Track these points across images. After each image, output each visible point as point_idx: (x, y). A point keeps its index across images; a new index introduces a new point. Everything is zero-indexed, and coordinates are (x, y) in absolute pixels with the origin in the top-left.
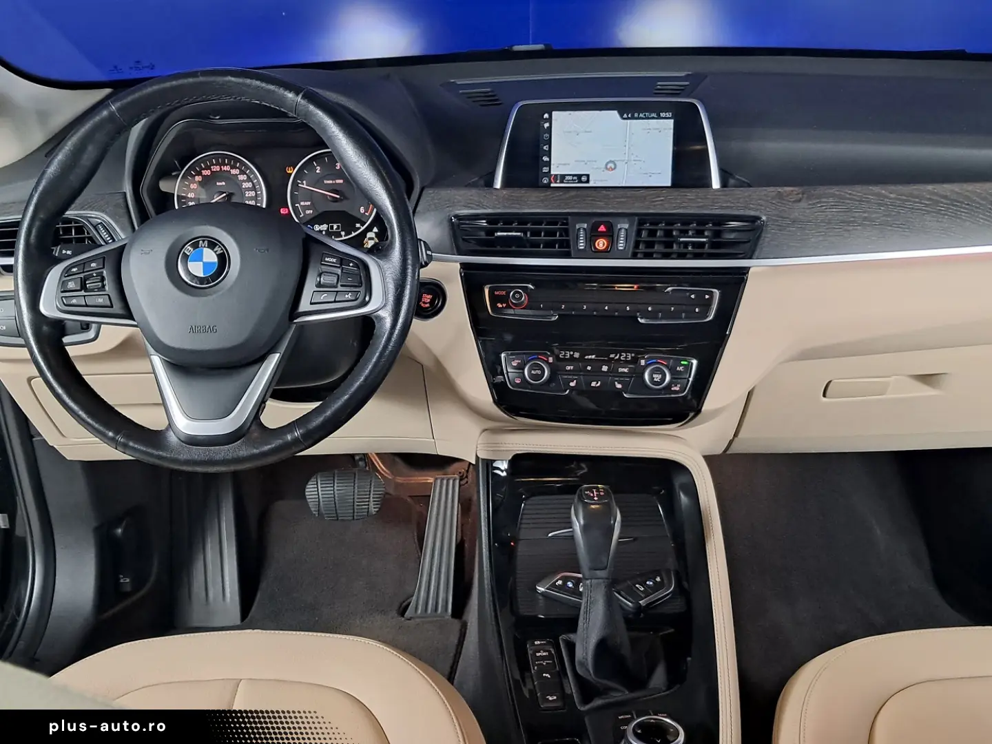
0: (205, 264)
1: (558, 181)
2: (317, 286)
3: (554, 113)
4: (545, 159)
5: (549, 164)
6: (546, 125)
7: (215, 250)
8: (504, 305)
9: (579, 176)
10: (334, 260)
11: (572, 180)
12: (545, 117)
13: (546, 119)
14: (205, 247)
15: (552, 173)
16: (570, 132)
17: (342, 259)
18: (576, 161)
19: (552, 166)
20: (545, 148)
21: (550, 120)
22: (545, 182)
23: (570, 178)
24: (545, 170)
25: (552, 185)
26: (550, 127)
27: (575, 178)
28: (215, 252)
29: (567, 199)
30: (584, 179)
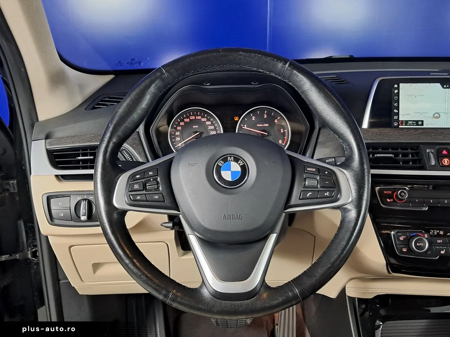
0: (232, 173)
1: (404, 124)
2: (304, 188)
3: (400, 84)
4: (396, 111)
5: (398, 114)
6: (396, 91)
7: (239, 163)
8: (392, 200)
9: (417, 122)
10: (314, 170)
11: (413, 124)
12: (395, 87)
13: (396, 87)
14: (232, 161)
15: (400, 119)
16: (411, 95)
17: (319, 169)
18: (414, 113)
19: (400, 115)
20: (395, 105)
21: (398, 88)
22: (396, 125)
23: (411, 122)
24: (396, 117)
25: (400, 127)
26: (398, 93)
27: (414, 122)
28: (239, 164)
29: (417, 134)
30: (420, 123)
